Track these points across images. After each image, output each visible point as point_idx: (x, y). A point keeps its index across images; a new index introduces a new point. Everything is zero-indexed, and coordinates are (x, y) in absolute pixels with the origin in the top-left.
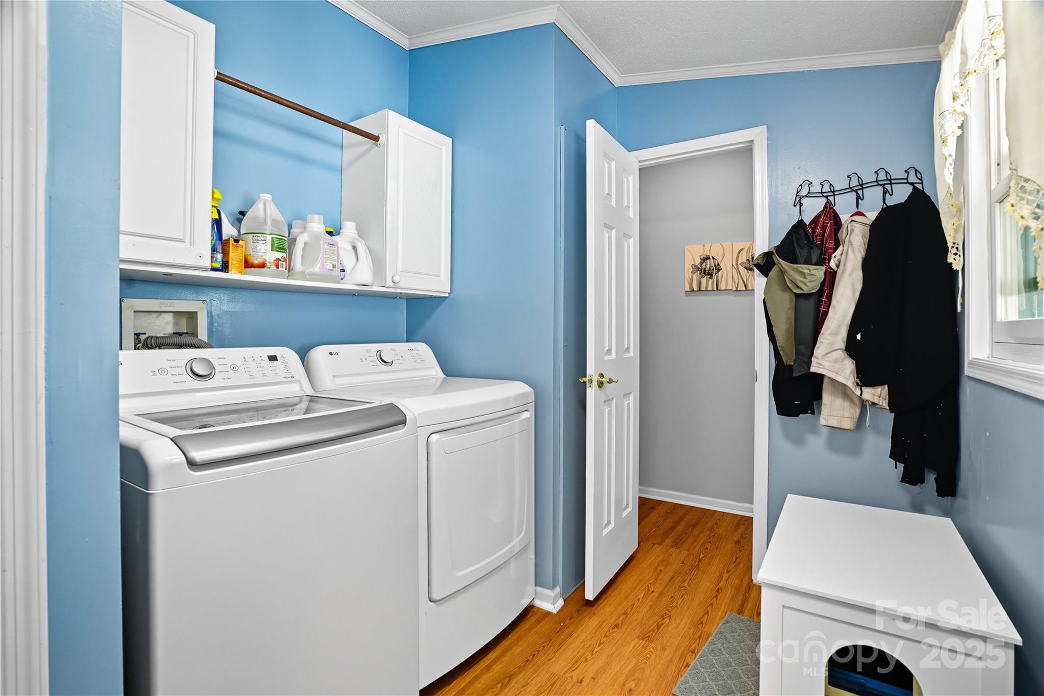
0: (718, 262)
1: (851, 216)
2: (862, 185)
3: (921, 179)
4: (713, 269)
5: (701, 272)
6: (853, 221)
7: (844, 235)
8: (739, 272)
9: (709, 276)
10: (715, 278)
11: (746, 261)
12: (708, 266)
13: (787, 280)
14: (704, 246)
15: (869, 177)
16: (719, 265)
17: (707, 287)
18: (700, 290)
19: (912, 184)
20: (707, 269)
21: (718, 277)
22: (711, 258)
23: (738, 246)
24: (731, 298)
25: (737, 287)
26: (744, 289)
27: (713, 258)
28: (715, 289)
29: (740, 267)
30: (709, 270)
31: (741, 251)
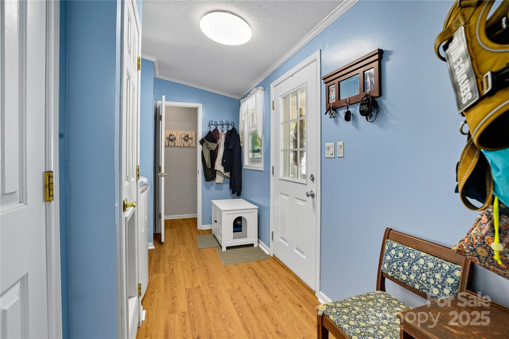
1: (221, 132)
2: (223, 124)
3: (234, 125)
5: (169, 140)
6: (222, 133)
7: (220, 136)
8: (182, 140)
9: (172, 141)
10: (174, 142)
11: (184, 137)
13: (208, 146)
14: (170, 131)
15: (225, 123)
16: (175, 138)
17: (171, 145)
18: (169, 146)
19: (233, 126)
20: (171, 139)
21: (175, 142)
22: (173, 135)
23: (181, 132)
24: (179, 148)
25: (181, 145)
26: (183, 146)
27: (174, 135)
28: (174, 145)
30: (172, 139)
31: (182, 134)
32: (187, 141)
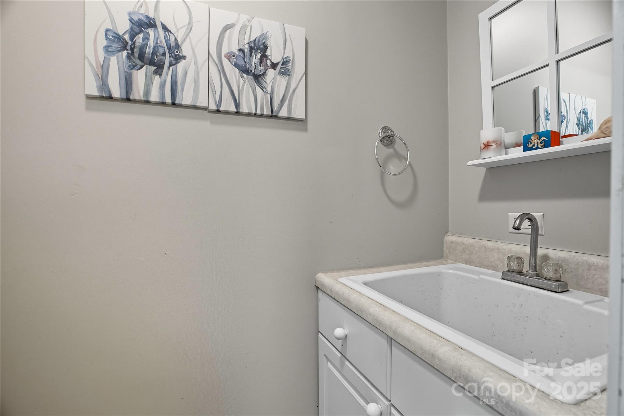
0: (176, 39)
4: (164, 54)
5: (133, 53)
8: (222, 72)
9: (154, 68)
11: (237, 53)
12: (151, 43)
16: (177, 46)
17: (147, 92)
18: (128, 100)
20: (149, 50)
25: (219, 104)
26: (233, 109)
28: (168, 100)
29: (225, 61)
30: (154, 53)
32: (258, 78)
